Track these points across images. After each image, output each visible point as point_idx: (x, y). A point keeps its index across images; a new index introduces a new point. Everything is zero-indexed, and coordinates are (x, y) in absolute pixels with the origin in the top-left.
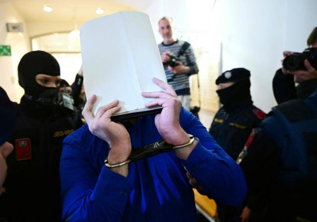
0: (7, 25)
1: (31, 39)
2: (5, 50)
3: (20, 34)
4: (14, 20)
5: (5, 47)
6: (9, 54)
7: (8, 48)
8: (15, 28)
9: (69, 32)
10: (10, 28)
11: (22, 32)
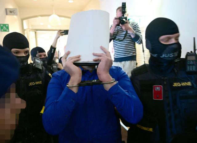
0: (6, 9)
1: (22, 20)
2: (4, 28)
3: (15, 16)
4: (10, 7)
5: (5, 25)
6: (7, 30)
7: (7, 26)
8: (12, 12)
9: (49, 15)
10: (8, 12)
11: (16, 15)
